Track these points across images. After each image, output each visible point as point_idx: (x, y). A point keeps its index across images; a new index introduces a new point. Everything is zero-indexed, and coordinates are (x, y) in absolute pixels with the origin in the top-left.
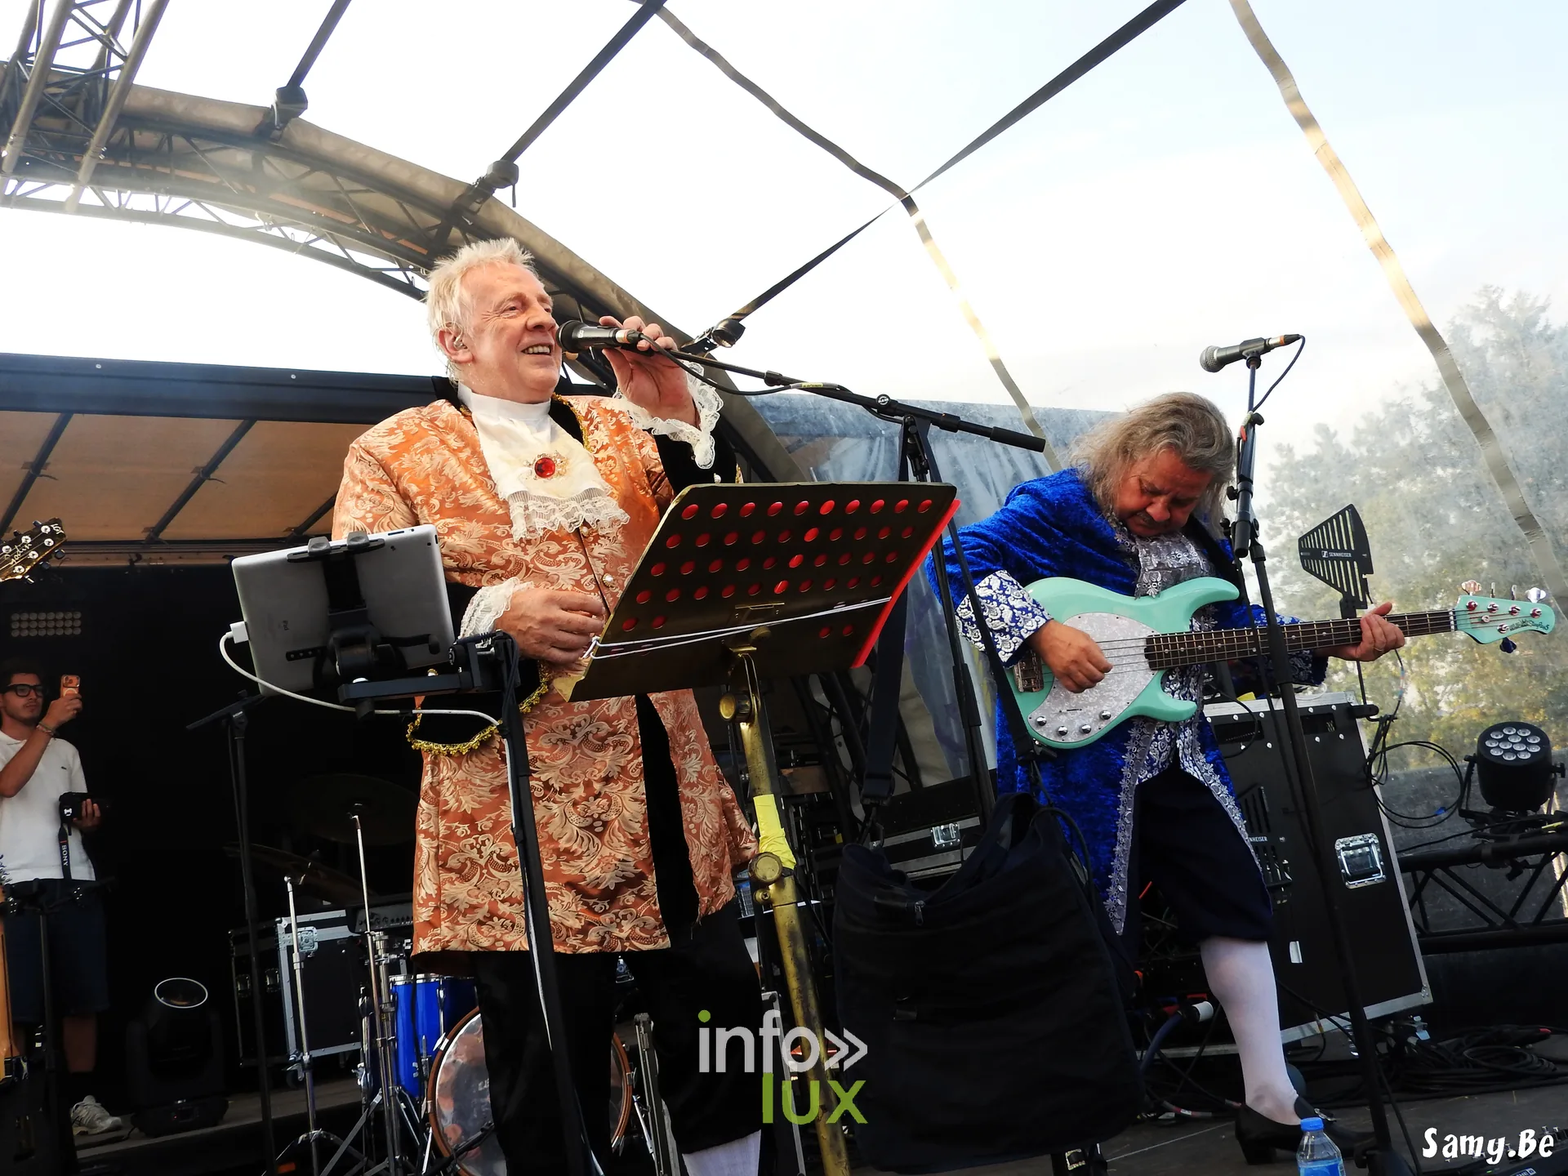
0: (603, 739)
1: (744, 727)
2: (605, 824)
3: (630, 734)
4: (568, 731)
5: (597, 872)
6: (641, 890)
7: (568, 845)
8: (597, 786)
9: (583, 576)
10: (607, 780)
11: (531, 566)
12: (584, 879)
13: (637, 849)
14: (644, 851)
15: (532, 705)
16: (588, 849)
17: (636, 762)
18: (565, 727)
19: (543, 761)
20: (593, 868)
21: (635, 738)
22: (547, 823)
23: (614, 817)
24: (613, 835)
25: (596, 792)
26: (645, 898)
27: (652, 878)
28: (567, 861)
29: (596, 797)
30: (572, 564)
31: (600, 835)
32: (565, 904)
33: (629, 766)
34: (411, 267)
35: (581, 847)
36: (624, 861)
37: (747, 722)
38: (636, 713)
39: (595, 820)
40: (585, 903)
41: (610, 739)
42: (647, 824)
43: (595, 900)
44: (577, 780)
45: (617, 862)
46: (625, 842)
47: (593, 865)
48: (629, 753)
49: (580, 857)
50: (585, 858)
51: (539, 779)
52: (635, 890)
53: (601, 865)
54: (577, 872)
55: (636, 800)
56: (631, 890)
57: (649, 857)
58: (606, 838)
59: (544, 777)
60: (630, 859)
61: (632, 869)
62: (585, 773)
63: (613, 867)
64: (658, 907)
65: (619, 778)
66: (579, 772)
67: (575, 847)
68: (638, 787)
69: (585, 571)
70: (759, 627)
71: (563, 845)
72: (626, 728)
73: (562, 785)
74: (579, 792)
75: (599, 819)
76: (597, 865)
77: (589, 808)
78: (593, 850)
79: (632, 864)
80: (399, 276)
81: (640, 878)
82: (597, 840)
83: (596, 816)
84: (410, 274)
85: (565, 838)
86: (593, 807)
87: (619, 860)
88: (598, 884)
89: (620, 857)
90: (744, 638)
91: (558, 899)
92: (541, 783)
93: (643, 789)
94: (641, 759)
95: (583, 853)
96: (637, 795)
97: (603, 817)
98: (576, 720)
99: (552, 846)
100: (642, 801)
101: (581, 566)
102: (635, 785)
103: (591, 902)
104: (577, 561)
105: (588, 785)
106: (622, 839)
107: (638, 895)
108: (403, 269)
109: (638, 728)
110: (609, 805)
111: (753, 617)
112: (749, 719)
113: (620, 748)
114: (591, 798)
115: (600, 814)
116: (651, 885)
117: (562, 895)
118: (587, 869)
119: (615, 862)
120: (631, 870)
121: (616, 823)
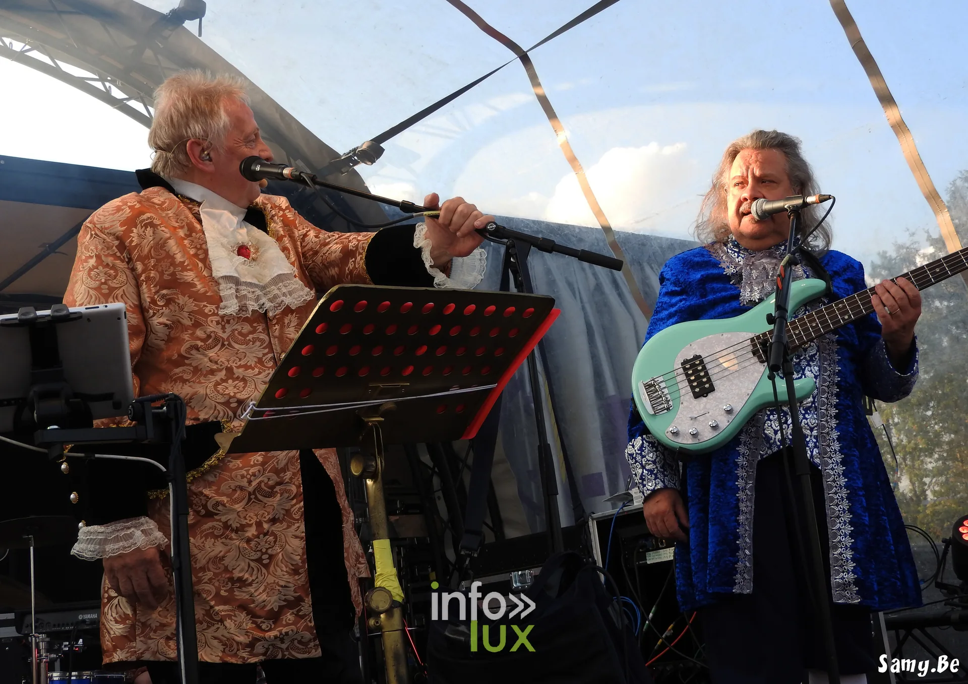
0: (272, 487)
1: (369, 482)
2: (271, 557)
3: (294, 484)
4: (245, 480)
5: (264, 596)
6: (300, 610)
7: (241, 575)
8: (266, 526)
9: (264, 355)
10: (274, 521)
11: (226, 343)
12: (253, 602)
13: (297, 577)
14: (302, 579)
15: (218, 459)
16: (257, 578)
17: (298, 506)
18: (243, 477)
19: (224, 505)
20: (261, 593)
21: (298, 487)
22: (224, 557)
23: (279, 550)
24: (277, 566)
25: (265, 531)
26: (302, 617)
27: (308, 600)
28: (239, 587)
29: (265, 534)
30: (258, 344)
31: (267, 566)
32: (237, 623)
33: (292, 509)
34: (109, 78)
35: (251, 576)
36: (286, 587)
37: (372, 478)
38: (299, 467)
39: (263, 554)
40: (253, 622)
41: (278, 488)
42: (305, 557)
43: (262, 620)
44: (250, 521)
45: (280, 588)
46: (286, 572)
47: (261, 590)
48: (292, 499)
49: (250, 584)
50: (254, 585)
51: (220, 521)
52: (295, 611)
53: (267, 590)
54: (247, 597)
55: (296, 537)
56: (291, 611)
57: (307, 583)
58: (272, 568)
59: (224, 519)
60: (291, 585)
61: (292, 593)
62: (256, 515)
63: (277, 592)
64: (313, 624)
65: (284, 519)
66: (252, 514)
67: (246, 576)
68: (298, 527)
69: (267, 351)
70: (387, 402)
71: (237, 574)
72: (291, 479)
73: (239, 525)
74: (252, 532)
75: (266, 553)
76: (264, 591)
77: (259, 544)
78: (261, 578)
79: (293, 589)
80: (99, 85)
81: (299, 600)
82: (264, 570)
83: (264, 550)
84: (107, 84)
85: (238, 569)
86: (262, 543)
87: (282, 586)
88: (265, 606)
89: (283, 583)
90: (374, 410)
91: (232, 620)
92: (221, 524)
93: (303, 528)
94: (302, 503)
95: (253, 580)
96: (298, 533)
97: (270, 551)
98: (252, 471)
99: (228, 575)
100: (302, 538)
101: (265, 345)
102: (297, 525)
103: (259, 620)
104: (262, 341)
105: (259, 524)
106: (285, 569)
107: (297, 615)
108: (102, 80)
109: (300, 479)
110: (275, 542)
111: (383, 394)
112: (374, 477)
113: (286, 495)
114: (261, 536)
115: (267, 549)
116: (307, 606)
117: (235, 616)
118: (256, 594)
119: (278, 588)
120: (291, 595)
121: (280, 554)
